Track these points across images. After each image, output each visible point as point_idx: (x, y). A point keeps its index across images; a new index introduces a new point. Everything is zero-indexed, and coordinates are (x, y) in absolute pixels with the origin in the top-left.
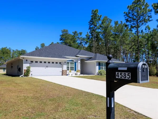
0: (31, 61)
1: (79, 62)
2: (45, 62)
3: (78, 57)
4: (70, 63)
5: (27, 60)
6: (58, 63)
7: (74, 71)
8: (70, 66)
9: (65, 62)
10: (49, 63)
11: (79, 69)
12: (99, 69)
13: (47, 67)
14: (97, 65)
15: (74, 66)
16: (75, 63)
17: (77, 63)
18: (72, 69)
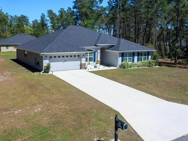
0: (50, 57)
1: (99, 51)
2: (63, 57)
3: (98, 46)
4: (88, 54)
5: (46, 56)
6: (77, 56)
7: (93, 62)
8: (88, 57)
9: (84, 55)
10: (67, 56)
11: (99, 59)
12: (122, 61)
13: (65, 61)
14: (120, 57)
15: (93, 57)
16: (95, 53)
17: (96, 53)
18: (91, 60)
